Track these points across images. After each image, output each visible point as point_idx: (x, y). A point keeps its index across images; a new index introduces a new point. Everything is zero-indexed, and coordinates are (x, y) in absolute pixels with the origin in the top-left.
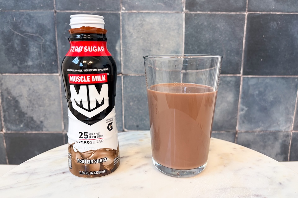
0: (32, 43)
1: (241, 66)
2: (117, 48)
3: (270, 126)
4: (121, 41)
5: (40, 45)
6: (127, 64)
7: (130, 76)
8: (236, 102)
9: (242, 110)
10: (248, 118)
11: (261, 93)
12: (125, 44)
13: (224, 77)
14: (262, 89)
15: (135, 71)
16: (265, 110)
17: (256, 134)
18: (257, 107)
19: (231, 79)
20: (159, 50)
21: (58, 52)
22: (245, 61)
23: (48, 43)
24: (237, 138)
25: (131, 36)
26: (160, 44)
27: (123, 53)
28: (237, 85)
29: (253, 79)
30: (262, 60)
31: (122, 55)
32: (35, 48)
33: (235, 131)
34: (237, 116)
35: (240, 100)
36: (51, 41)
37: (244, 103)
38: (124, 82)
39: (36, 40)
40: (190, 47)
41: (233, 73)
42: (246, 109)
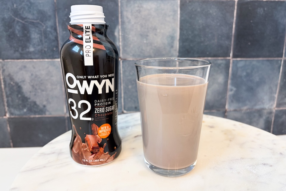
0: (33, 29)
1: (231, 49)
2: (116, 34)
3: (255, 105)
4: (120, 27)
5: (41, 31)
6: (126, 49)
7: (128, 60)
8: (226, 83)
9: (231, 90)
10: (236, 98)
11: (248, 75)
12: (123, 29)
13: (215, 60)
14: (249, 71)
15: (134, 56)
16: (252, 90)
17: (243, 112)
18: (244, 88)
19: (221, 62)
20: (156, 35)
21: (60, 38)
22: (234, 45)
23: (49, 29)
25: (129, 22)
26: (156, 30)
27: (122, 38)
28: (227, 67)
29: (242, 61)
30: (249, 44)
31: (121, 40)
32: (36, 34)
33: (224, 110)
34: (226, 96)
35: (229, 81)
36: (52, 27)
37: (233, 84)
38: (123, 67)
39: (37, 27)
40: (185, 32)
41: (223, 56)
42: (234, 89)
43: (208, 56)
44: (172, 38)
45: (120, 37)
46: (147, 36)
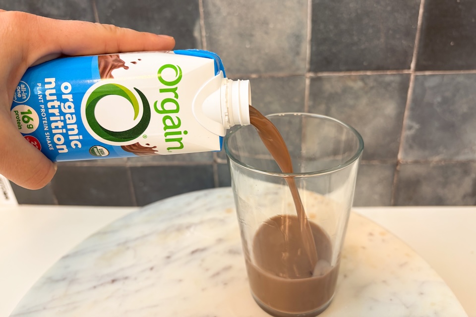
1: (412, 55)
2: (196, 34)
3: (457, 153)
4: (202, 22)
8: (400, 116)
9: (410, 128)
10: (419, 141)
11: (446, 101)
12: (209, 26)
13: (380, 76)
14: (448, 94)
16: (451, 128)
17: (431, 165)
18: (436, 124)
19: (392, 78)
20: (266, 33)
22: (419, 48)
24: (398, 172)
25: (218, 12)
26: (267, 24)
27: (207, 42)
28: (404, 88)
29: (433, 77)
30: (452, 44)
31: (205, 44)
33: (395, 161)
34: (400, 137)
35: (407, 113)
37: (413, 118)
40: (322, 27)
41: (397, 69)
42: (416, 126)
43: (366, 69)
44: (298, 38)
45: (204, 40)
46: (252, 35)
